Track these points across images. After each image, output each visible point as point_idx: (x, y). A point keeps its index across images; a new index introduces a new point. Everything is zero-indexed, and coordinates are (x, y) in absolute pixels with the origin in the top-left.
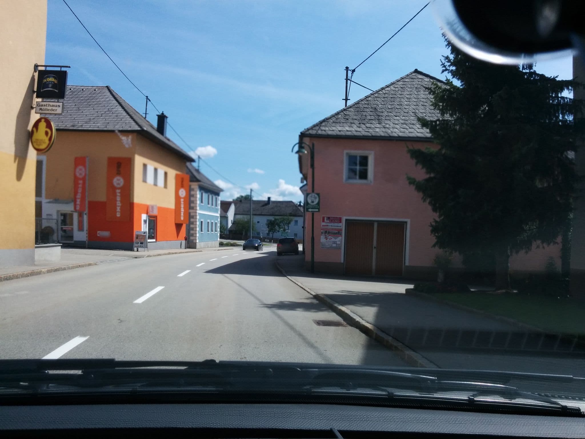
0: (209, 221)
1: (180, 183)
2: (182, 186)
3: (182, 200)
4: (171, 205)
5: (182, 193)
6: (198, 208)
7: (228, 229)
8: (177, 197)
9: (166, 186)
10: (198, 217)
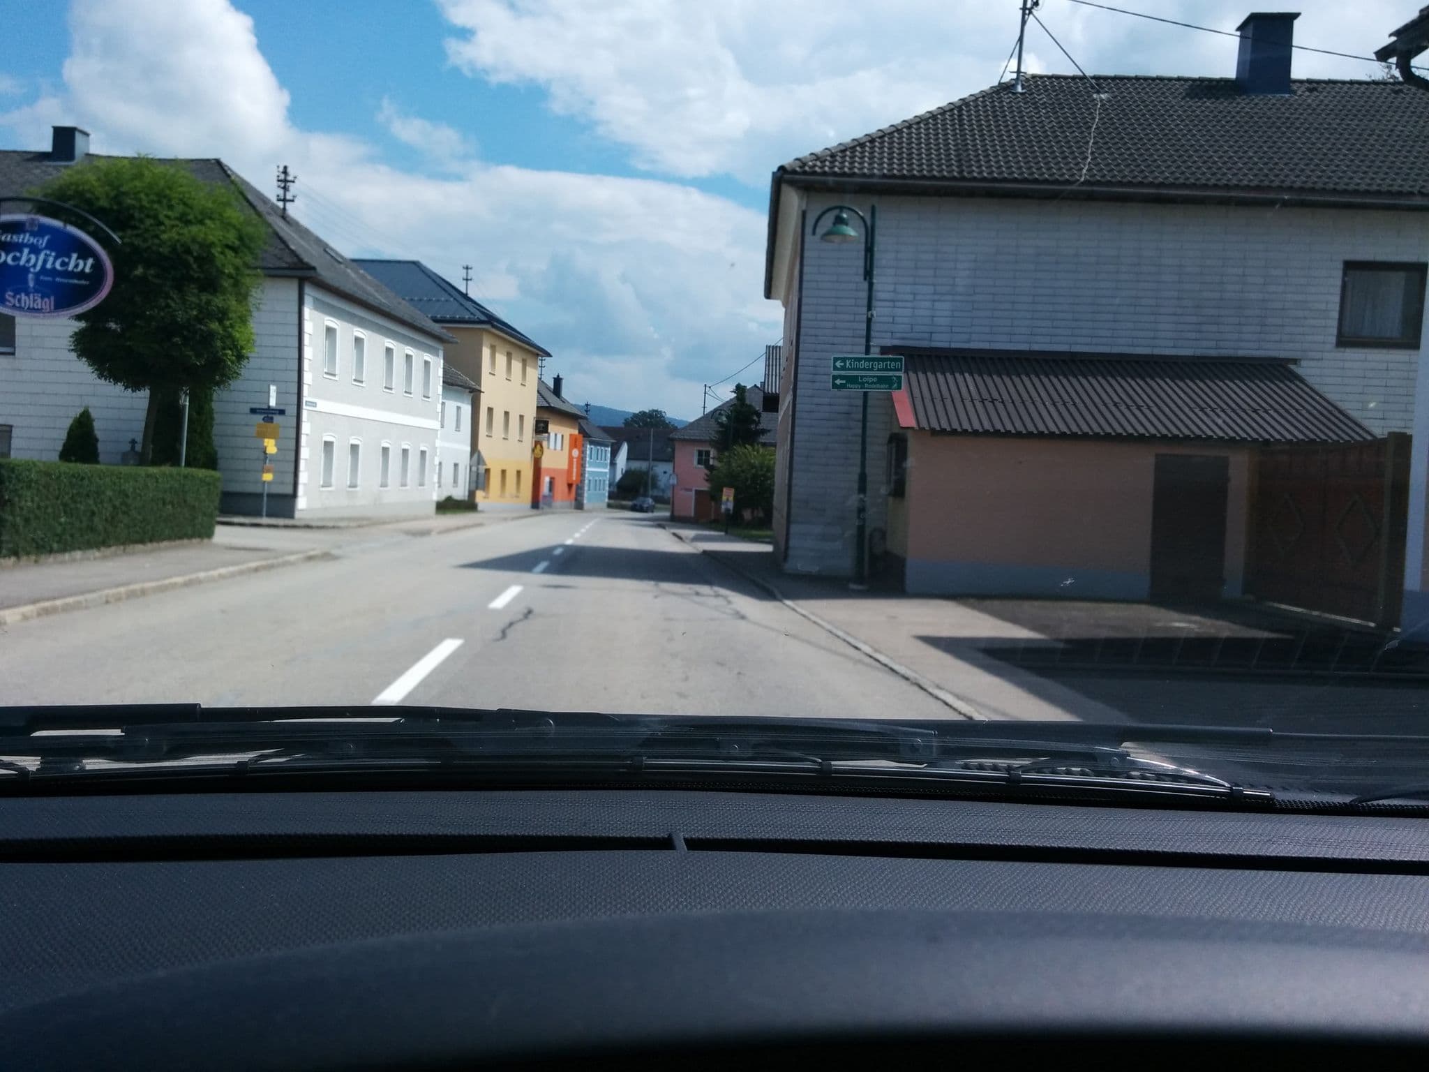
0: (597, 478)
1: (574, 443)
2: (576, 447)
3: (575, 460)
4: (564, 465)
5: (576, 453)
6: (587, 465)
7: (615, 483)
8: (571, 458)
9: (562, 449)
10: (587, 475)
